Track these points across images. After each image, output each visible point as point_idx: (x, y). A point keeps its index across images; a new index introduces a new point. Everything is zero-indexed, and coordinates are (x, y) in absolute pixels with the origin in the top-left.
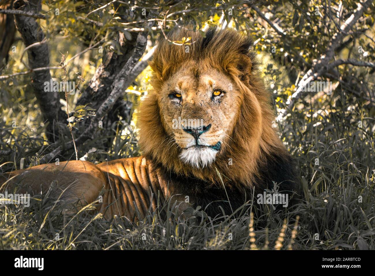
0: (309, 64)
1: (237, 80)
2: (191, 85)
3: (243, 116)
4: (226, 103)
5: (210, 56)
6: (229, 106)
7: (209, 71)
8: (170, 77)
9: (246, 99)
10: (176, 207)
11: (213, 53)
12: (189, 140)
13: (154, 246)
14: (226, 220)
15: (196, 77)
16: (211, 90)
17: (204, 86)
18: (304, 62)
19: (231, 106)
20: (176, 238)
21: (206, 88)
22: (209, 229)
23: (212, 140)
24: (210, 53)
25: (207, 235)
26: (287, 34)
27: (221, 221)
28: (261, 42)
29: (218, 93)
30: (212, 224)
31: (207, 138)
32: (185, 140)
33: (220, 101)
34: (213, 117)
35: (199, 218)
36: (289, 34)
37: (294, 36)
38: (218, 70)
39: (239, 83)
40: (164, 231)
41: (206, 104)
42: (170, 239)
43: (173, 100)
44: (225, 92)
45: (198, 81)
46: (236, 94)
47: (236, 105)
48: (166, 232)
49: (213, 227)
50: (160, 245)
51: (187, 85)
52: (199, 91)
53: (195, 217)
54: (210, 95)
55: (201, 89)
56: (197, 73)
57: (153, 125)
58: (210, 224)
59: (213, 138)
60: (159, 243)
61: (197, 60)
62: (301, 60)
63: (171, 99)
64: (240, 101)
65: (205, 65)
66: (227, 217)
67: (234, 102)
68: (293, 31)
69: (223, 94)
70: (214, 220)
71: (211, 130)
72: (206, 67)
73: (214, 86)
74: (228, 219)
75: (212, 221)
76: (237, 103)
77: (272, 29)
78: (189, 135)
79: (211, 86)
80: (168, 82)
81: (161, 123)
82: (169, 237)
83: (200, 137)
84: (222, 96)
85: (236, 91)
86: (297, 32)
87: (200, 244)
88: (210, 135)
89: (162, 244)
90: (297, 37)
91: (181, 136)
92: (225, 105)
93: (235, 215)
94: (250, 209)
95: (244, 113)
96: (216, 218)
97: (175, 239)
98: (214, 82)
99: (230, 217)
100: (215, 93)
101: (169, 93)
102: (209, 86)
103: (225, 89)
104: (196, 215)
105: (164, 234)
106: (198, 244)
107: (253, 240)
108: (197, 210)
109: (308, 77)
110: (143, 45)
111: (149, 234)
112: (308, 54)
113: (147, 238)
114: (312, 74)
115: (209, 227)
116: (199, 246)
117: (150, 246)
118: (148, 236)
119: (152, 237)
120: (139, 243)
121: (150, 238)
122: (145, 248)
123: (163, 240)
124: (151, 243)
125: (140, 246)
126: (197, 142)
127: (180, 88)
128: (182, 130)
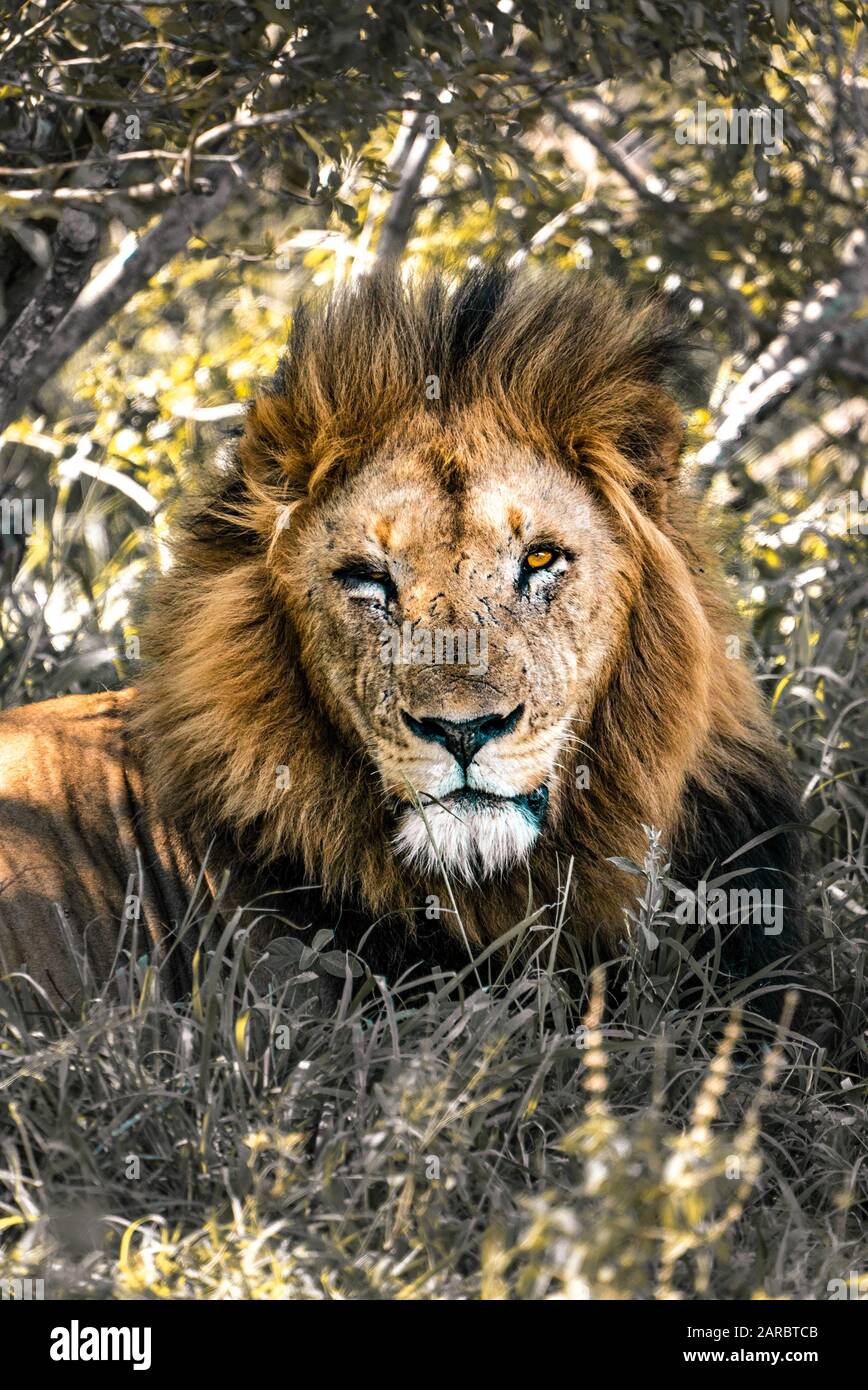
0: (769, 325)
1: (622, 499)
2: (432, 530)
3: (639, 655)
4: (576, 600)
5: (492, 393)
6: (585, 614)
7: (500, 459)
8: (337, 492)
9: (652, 579)
10: (236, 937)
11: (507, 379)
12: (437, 770)
13: (148, 1100)
14: (445, 990)
15: (451, 492)
16: (517, 548)
17: (484, 536)
18: (747, 313)
19: (593, 614)
20: (236, 1066)
21: (496, 546)
22: (377, 1026)
23: (525, 768)
24: (490, 380)
25: (365, 1056)
26: (677, 200)
27: (430, 994)
28: (564, 229)
29: (545, 557)
30: (389, 1006)
31: (506, 761)
32: (421, 767)
33: (550, 596)
34: (531, 668)
35: (335, 984)
36: (685, 197)
37: (707, 206)
38: (539, 453)
39: (629, 512)
40: (187, 1036)
41: (502, 612)
42: (212, 1071)
43: (355, 593)
44: (570, 557)
45: (460, 506)
46: (615, 561)
47: (613, 612)
48: (193, 1042)
49: (393, 1017)
50: (172, 1094)
51: (414, 530)
52: (464, 557)
53: (313, 976)
54: (511, 570)
55: (471, 548)
56: (455, 474)
57: (282, 710)
58: (382, 1003)
59: (529, 761)
60: (169, 1088)
61: (443, 408)
62: (735, 305)
63: (346, 586)
64: (628, 594)
65: (477, 432)
66: (447, 980)
67: (604, 598)
68: (703, 186)
69: (562, 565)
70: (396, 990)
71: (523, 726)
72: (483, 439)
73: (528, 534)
74: (452, 985)
75: (389, 995)
76: (618, 603)
77: (616, 178)
78: (436, 750)
79: (517, 532)
80: (328, 514)
81: (314, 701)
82: (211, 1064)
83: (477, 757)
84: (563, 574)
85: (614, 547)
86: (717, 190)
87: (337, 1092)
88: (518, 749)
89: (178, 1095)
90: (719, 212)
91: (405, 754)
92: (571, 610)
93: (483, 968)
94: (551, 943)
95: (643, 644)
96: (404, 982)
97: (231, 1069)
98: (529, 514)
99: (462, 975)
100: (533, 562)
101: (336, 564)
102: (508, 532)
103: (570, 541)
104: (315, 966)
105: (189, 1046)
106: (327, 1091)
107: (597, 1083)
108: (316, 948)
109: (767, 375)
110: (85, 248)
111: (127, 1052)
112: (763, 281)
113: (118, 1069)
114: (781, 363)
115: (374, 1021)
116: (332, 1099)
117: (128, 1100)
118: (120, 1058)
119: (138, 1064)
120: (86, 1090)
121: (128, 1069)
122: (108, 1109)
123: (186, 1074)
124: (134, 1088)
125: (87, 1102)
126: (465, 776)
127: (385, 545)
128: (406, 733)
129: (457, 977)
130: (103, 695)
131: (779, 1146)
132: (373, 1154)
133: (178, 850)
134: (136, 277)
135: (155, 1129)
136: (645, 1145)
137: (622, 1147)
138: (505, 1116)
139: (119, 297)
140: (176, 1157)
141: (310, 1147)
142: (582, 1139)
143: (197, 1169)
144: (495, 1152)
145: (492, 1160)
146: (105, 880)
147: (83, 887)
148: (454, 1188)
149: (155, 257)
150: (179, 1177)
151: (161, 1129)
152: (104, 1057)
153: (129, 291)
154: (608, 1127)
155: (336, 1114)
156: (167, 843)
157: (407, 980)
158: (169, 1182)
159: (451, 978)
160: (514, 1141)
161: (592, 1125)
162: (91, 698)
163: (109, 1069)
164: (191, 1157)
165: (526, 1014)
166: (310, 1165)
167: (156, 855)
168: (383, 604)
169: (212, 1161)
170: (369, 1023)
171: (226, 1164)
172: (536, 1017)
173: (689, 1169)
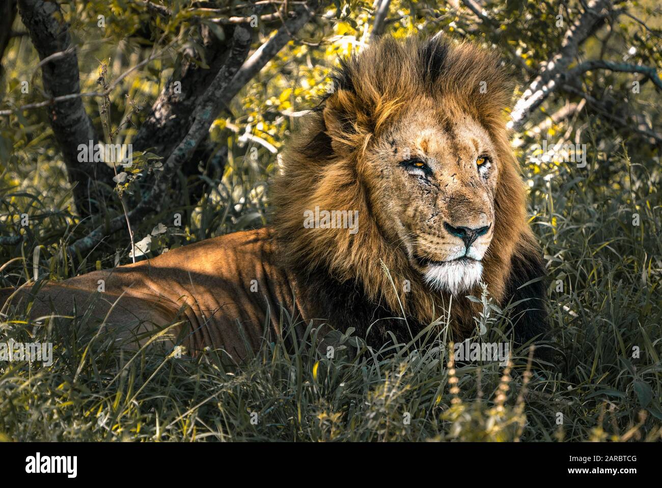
0: (534, 71)
2: (446, 146)
10: (312, 332)
12: (456, 249)
13: (277, 400)
14: (401, 353)
15: (447, 131)
16: (476, 156)
17: (466, 150)
18: (524, 66)
20: (314, 386)
21: (471, 155)
22: (372, 368)
25: (368, 380)
26: (493, 19)
27: (395, 354)
29: (482, 161)
30: (376, 360)
31: (482, 245)
32: (447, 247)
33: (487, 177)
36: (496, 18)
40: (293, 374)
42: (303, 388)
43: (411, 173)
44: (491, 161)
45: (453, 137)
48: (296, 376)
49: (378, 365)
50: (287, 398)
52: (460, 159)
53: (345, 347)
54: (475, 165)
55: (462, 155)
58: (373, 359)
60: (285, 395)
62: (519, 63)
63: (407, 169)
65: (453, 107)
66: (401, 348)
70: (379, 353)
72: (456, 110)
73: (480, 150)
74: (404, 350)
75: (376, 355)
77: (468, 11)
78: (458, 241)
79: (477, 149)
82: (303, 385)
83: (473, 244)
84: (490, 168)
87: (356, 396)
89: (289, 398)
90: (512, 24)
91: (441, 241)
93: (417, 343)
94: (444, 332)
96: (383, 349)
97: (312, 387)
100: (478, 162)
101: (402, 159)
102: (474, 149)
104: (346, 343)
105: (293, 378)
106: (353, 395)
107: (455, 390)
108: (347, 335)
109: (533, 92)
110: (245, 44)
111: (267, 380)
112: (531, 53)
113: (264, 387)
114: (539, 87)
115: (371, 366)
116: (355, 398)
117: (268, 401)
118: (264, 382)
119: (272, 385)
120: (250, 396)
121: (268, 387)
122: (260, 404)
123: (292, 389)
124: (271, 395)
125: (251, 402)
126: (467, 252)
127: (426, 151)
128: (445, 232)
129: (407, 346)
130: (253, 232)
131: (542, 414)
132: (370, 421)
133: (286, 296)
134: (268, 55)
135: (280, 412)
136: (477, 414)
137: (468, 417)
138: (427, 404)
139: (261, 63)
140: (289, 424)
141: (345, 419)
142: (450, 414)
143: (298, 429)
144: (422, 419)
145: (422, 422)
146: (256, 308)
147: (246, 312)
148: (405, 435)
149: (276, 46)
150: (290, 433)
151: (283, 412)
152: (258, 383)
153: (266, 61)
154: (462, 408)
155: (356, 405)
156: (281, 292)
157: (385, 347)
158: (287, 435)
159: (404, 346)
160: (431, 414)
161: (454, 408)
162: (248, 233)
163: (260, 388)
164: (295, 424)
165: (436, 361)
166: (345, 426)
167: (276, 298)
168: (424, 177)
169: (304, 425)
170: (369, 367)
171: (310, 427)
172: (439, 363)
173: (496, 424)
